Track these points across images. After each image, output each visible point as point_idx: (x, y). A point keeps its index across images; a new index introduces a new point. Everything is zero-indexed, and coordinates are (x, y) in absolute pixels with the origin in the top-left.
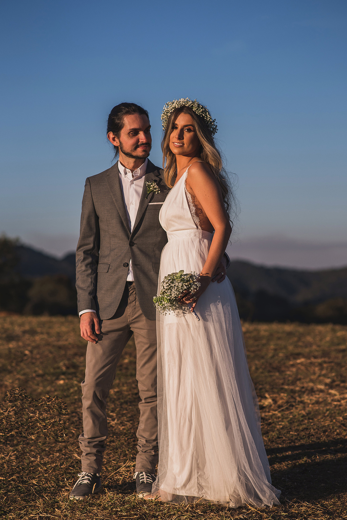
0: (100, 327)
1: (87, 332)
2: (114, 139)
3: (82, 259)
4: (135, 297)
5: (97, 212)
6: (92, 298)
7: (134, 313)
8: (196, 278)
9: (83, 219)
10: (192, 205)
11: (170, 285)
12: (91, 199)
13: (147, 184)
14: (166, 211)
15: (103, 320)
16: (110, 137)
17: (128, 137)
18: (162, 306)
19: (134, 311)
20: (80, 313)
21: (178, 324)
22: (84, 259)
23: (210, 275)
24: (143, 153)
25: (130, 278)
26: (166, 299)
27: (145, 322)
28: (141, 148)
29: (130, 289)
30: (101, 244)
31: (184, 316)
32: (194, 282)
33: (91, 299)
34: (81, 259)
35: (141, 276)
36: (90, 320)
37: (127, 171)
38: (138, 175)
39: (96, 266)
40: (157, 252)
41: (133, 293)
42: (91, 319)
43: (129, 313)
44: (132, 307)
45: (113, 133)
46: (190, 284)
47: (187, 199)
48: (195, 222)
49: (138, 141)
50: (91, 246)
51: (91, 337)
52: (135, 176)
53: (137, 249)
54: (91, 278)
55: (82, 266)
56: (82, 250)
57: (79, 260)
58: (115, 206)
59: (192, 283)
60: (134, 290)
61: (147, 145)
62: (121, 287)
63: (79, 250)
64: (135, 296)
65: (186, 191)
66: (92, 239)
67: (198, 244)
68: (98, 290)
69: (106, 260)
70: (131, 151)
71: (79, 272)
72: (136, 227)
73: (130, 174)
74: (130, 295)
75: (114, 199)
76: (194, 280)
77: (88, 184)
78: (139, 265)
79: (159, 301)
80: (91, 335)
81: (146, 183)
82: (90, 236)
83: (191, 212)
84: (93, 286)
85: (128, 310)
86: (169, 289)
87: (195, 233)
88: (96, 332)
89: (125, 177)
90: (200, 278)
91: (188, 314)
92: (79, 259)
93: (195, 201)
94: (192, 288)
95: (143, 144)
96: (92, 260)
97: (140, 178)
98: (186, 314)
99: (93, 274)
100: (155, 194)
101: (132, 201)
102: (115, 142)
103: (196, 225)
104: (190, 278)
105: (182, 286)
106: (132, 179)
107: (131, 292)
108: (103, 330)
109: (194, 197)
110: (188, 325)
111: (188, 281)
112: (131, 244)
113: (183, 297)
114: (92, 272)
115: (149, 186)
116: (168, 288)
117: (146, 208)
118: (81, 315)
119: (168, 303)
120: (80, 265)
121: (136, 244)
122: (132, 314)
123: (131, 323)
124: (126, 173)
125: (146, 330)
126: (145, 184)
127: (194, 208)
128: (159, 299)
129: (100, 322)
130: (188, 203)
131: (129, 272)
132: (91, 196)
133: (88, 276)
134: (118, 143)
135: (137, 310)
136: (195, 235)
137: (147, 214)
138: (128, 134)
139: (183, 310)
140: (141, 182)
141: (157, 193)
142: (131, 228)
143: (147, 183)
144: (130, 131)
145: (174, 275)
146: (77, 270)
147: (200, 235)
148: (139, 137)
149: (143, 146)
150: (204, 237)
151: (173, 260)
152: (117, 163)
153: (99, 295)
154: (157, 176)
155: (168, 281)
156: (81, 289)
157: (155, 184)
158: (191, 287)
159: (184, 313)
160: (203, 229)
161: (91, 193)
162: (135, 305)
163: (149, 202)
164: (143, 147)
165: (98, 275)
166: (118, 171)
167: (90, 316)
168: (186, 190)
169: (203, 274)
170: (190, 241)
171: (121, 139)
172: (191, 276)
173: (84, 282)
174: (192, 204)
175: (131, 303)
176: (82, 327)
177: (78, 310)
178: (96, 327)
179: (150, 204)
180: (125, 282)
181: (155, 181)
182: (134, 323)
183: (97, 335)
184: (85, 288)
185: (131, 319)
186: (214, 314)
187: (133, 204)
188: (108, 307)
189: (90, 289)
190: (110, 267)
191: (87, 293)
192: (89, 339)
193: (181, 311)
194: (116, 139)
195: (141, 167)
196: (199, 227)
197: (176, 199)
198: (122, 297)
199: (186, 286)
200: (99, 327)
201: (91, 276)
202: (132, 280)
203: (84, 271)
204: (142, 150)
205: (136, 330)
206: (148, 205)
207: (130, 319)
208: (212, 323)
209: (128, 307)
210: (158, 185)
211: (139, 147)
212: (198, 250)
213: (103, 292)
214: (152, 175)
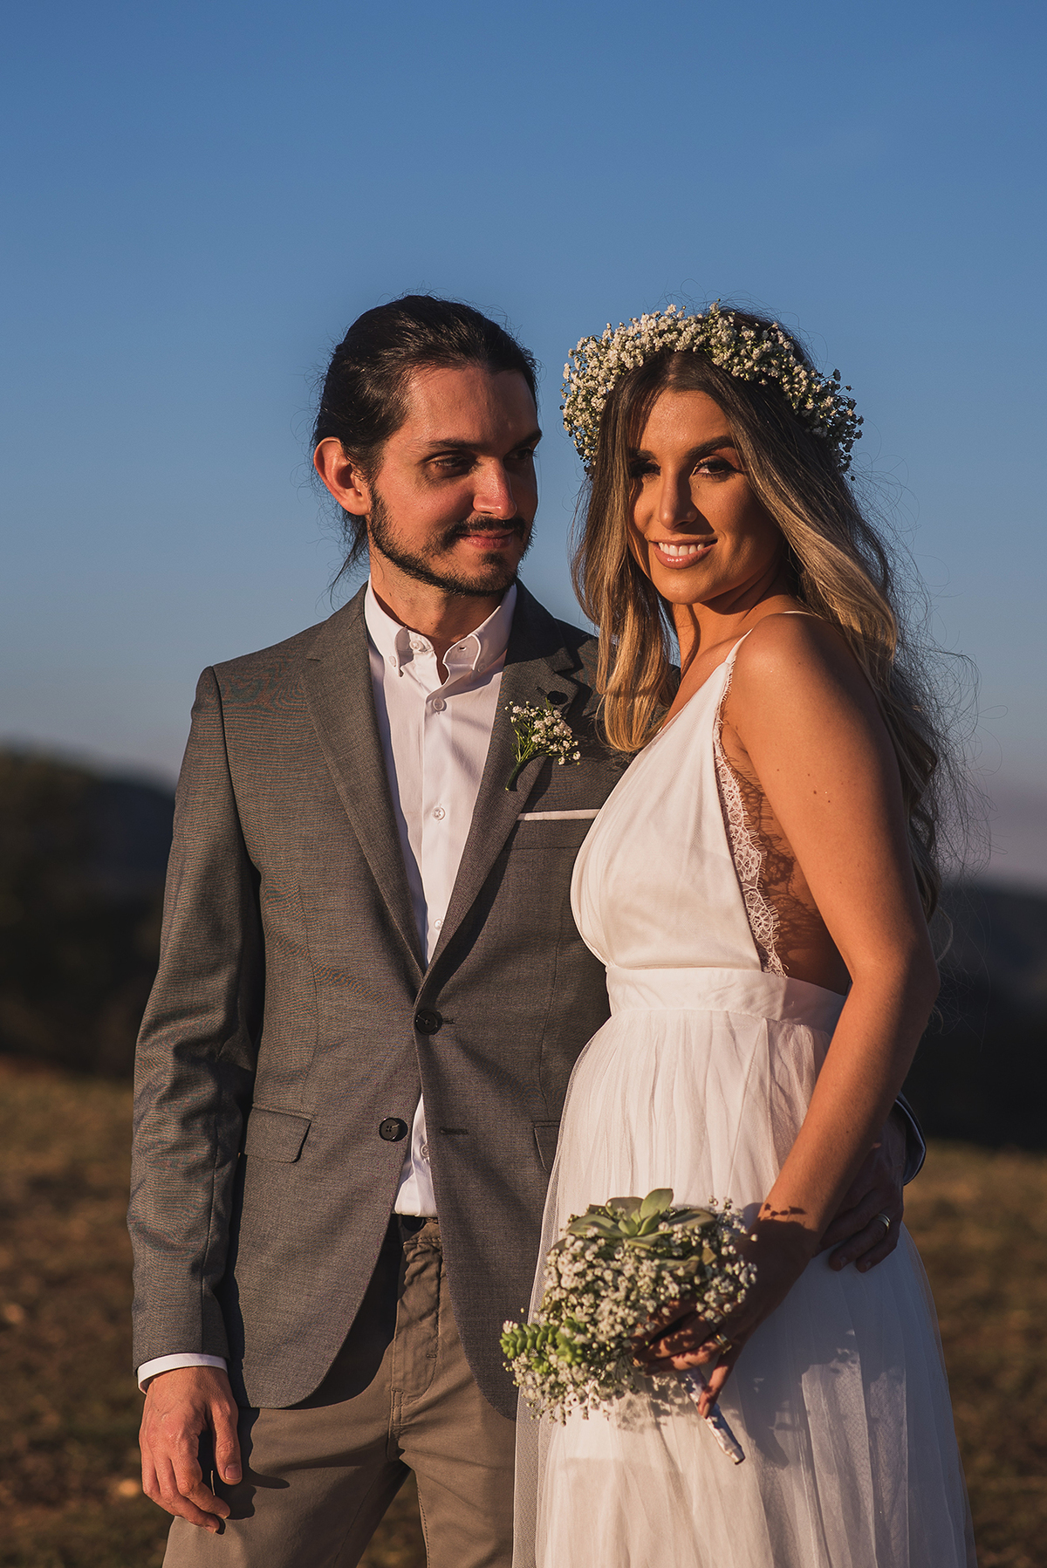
0: (243, 1444)
1: (173, 1476)
2: (344, 478)
3: (168, 1084)
4: (431, 1296)
5: (251, 849)
6: (209, 1294)
7: (424, 1373)
8: (737, 1239)
9: (179, 884)
10: (744, 835)
11: (591, 1266)
12: (225, 781)
13: (517, 715)
14: (611, 861)
15: (257, 1410)
16: (327, 463)
17: (418, 481)
18: (548, 1374)
19: (426, 1366)
20: (145, 1371)
21: (628, 1473)
22: (178, 1087)
23: (809, 1222)
24: (487, 570)
25: (414, 1197)
26: (568, 1342)
27: (477, 1426)
28: (480, 541)
29: (411, 1254)
30: (267, 1009)
31: (658, 1425)
32: (722, 1261)
33: (204, 1299)
34: (160, 1087)
35: (473, 1187)
36: (192, 1411)
37: (413, 645)
38: (468, 669)
39: (238, 1120)
40: (556, 1063)
41: (426, 1274)
42: (198, 1403)
43: (400, 1375)
44: (416, 1348)
45: (346, 443)
46: (701, 1269)
47: (723, 807)
48: (753, 932)
49: (467, 502)
50: (217, 1018)
51: (195, 1499)
52: (454, 671)
53: (454, 1050)
54: (210, 1187)
55: (162, 1122)
56: (166, 1038)
57: (149, 1090)
58: (347, 822)
59: (710, 1265)
60: (428, 1257)
61: (510, 531)
62: (364, 1242)
63: (154, 1037)
64: (433, 1288)
65: (721, 763)
66: (219, 983)
67: (762, 1049)
68: (241, 1246)
69: (289, 1098)
70: (426, 549)
71: (147, 1150)
72: (452, 934)
73: (425, 662)
74: (411, 1283)
75: (341, 788)
76: (724, 1251)
77: (211, 700)
78: (464, 1132)
79: (534, 1346)
80: (192, 1489)
81: (511, 708)
82: (213, 969)
83: (738, 874)
84: (219, 1229)
85: (397, 1360)
86: (589, 1288)
87: (747, 990)
88: (216, 1474)
89: (401, 674)
90: (754, 1238)
91: (678, 1414)
92: (150, 1083)
93: (761, 818)
94: (710, 1297)
95: (488, 523)
96: (219, 1093)
97: (477, 680)
98: (667, 1413)
99: (222, 1165)
100: (554, 766)
101: (437, 799)
102: (350, 492)
103: (760, 949)
104: (702, 1236)
105: (658, 1280)
106: (435, 684)
107: (413, 1267)
108: (259, 1460)
109: (754, 795)
110: (676, 1478)
111: (687, 1250)
112: (427, 1023)
113: (655, 1338)
114: (212, 1155)
115: (525, 726)
116: (580, 1284)
117: (504, 838)
118: (150, 1380)
119: (579, 1365)
120: (152, 1115)
121: (447, 1022)
122: (410, 1384)
123: (407, 1430)
124: (406, 656)
125: (481, 1470)
126: (503, 715)
127: (754, 853)
128: (534, 1338)
129: (245, 1416)
130: (727, 824)
131: (407, 1165)
132: (223, 764)
133: (191, 1172)
134: (365, 501)
135: (439, 1361)
136: (750, 1002)
137: (511, 870)
138: (419, 464)
139: (656, 1395)
140: (484, 704)
141: (562, 761)
142: (429, 937)
143: (516, 710)
144: (434, 450)
145: (620, 1210)
146: (136, 1138)
147: (774, 1000)
148: (472, 483)
149: (490, 533)
150: (794, 1011)
151: (626, 1121)
152: (359, 600)
153: (248, 1277)
154: (565, 673)
155: (584, 1249)
156: (156, 1241)
157: (556, 712)
158: (705, 1286)
159: (657, 1411)
160: (792, 970)
161: (222, 748)
162: (430, 1339)
163: (521, 805)
164: (488, 538)
165: (248, 1169)
166: (364, 641)
167: (194, 1388)
168: (718, 753)
169: (774, 1214)
170: (720, 1029)
171: (382, 484)
172: (713, 1226)
173: (168, 1203)
174: (747, 834)
175: (410, 1324)
176: (152, 1446)
177: (136, 1352)
178: (222, 1450)
179: (529, 817)
180: (387, 1219)
181: (556, 698)
182: (421, 1427)
183: (222, 1491)
184: (175, 1241)
185: (406, 1408)
186: (818, 1425)
187: (442, 813)
188: (287, 1342)
189: (199, 1244)
190: (312, 1137)
191: (183, 1268)
192: (180, 1508)
193: (643, 1400)
194: (357, 480)
195: (485, 628)
196: (775, 960)
197: (663, 798)
198: (365, 1297)
199: (678, 1280)
200: (234, 1449)
201: (207, 1178)
202: (424, 1209)
203: (175, 1148)
204: (483, 551)
205: (428, 1462)
206: (518, 823)
207: (400, 1405)
208: (805, 1476)
209: (395, 1345)
210: (568, 722)
211: (466, 536)
212: (762, 1082)
213: (266, 1260)
214: (541, 672)
